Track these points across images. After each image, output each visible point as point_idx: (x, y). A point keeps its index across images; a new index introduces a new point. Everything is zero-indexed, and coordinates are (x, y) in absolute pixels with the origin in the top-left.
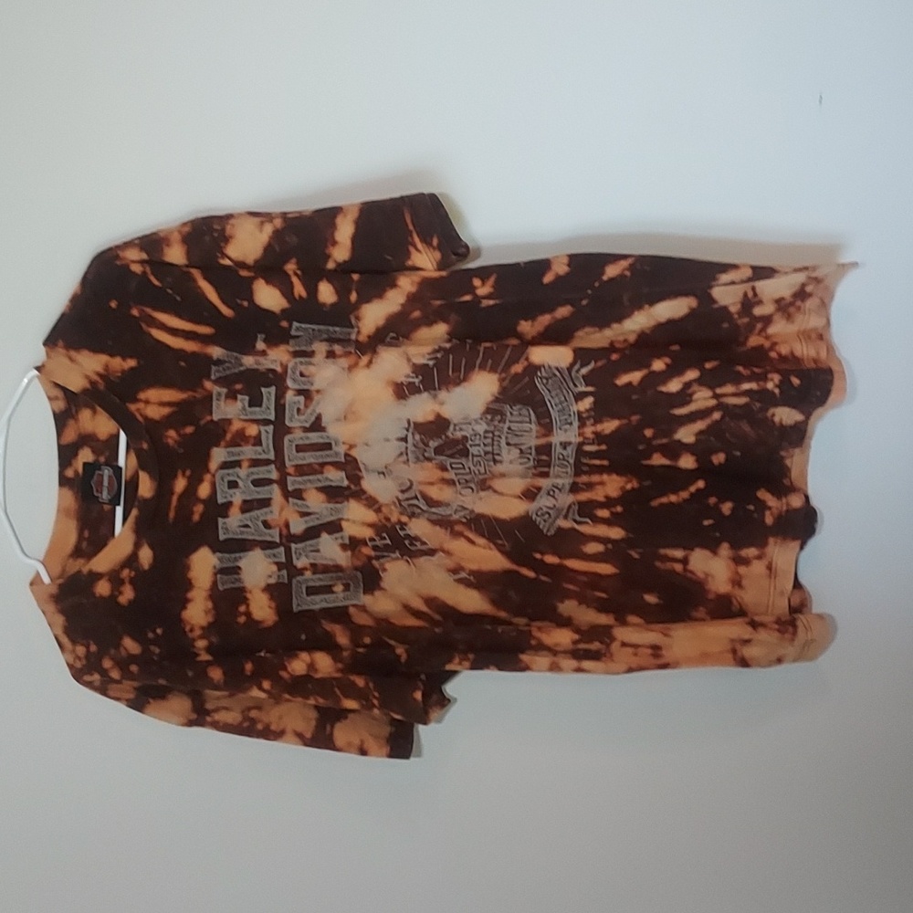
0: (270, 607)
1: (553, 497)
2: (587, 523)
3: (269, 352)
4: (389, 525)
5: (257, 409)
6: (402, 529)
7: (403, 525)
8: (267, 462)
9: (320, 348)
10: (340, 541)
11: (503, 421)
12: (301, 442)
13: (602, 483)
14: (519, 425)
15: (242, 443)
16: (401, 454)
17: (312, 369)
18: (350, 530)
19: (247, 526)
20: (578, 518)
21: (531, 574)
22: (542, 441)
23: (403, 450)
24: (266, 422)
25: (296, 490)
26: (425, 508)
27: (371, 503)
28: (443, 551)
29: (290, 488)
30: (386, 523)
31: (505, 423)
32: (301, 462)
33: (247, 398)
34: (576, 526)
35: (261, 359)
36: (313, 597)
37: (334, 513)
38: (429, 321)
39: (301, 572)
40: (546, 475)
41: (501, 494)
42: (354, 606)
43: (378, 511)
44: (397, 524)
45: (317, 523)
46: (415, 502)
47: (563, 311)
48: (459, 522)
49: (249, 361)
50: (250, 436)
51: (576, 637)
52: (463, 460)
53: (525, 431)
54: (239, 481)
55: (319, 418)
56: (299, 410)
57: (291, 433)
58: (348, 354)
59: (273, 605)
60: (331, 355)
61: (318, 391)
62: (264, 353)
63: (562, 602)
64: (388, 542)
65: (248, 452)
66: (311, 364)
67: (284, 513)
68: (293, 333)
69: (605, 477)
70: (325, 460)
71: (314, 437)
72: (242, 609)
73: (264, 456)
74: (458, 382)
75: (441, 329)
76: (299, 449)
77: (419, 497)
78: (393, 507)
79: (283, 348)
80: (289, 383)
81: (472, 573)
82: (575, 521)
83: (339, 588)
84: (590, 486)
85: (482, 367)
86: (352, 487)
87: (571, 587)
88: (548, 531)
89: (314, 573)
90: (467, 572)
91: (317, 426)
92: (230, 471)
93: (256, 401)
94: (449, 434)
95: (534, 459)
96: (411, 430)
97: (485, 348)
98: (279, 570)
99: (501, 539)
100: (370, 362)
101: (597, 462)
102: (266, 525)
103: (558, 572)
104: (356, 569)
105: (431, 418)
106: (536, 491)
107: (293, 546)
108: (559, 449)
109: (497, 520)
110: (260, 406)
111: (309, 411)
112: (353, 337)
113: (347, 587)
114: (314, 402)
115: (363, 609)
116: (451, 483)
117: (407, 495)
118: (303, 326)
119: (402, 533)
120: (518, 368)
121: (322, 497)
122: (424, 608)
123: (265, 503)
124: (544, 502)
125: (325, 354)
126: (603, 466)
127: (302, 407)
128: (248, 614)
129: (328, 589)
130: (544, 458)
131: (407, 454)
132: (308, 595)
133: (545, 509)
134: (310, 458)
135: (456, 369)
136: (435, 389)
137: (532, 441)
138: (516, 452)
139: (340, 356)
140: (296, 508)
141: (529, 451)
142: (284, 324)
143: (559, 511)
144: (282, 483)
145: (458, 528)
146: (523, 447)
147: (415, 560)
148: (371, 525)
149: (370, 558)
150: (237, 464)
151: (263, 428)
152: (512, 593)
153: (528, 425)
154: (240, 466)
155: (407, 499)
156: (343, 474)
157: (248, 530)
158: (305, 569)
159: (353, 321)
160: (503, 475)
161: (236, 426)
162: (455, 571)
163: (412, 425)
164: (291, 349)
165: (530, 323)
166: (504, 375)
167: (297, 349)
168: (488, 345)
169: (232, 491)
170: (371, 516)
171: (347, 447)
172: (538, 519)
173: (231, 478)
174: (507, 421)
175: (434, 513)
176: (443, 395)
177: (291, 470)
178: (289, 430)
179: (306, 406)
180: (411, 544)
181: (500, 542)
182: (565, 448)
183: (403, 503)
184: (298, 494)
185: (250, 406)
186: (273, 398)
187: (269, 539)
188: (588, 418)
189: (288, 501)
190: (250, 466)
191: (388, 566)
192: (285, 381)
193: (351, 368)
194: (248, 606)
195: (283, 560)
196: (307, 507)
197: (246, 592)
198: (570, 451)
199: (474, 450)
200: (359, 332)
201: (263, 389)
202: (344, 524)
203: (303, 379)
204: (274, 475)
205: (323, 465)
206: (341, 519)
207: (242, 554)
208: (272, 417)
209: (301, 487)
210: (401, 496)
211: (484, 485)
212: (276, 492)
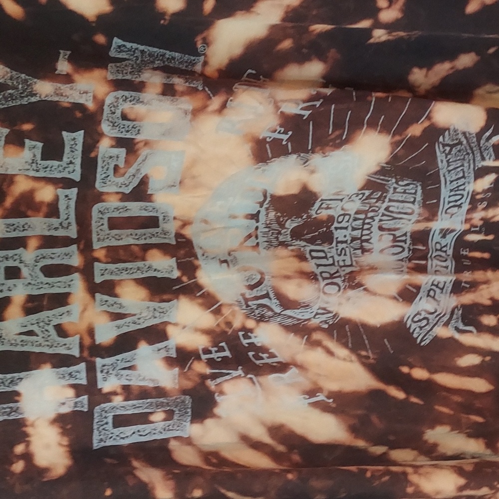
0: (61, 445)
1: (433, 297)
2: (470, 332)
3: (77, 77)
4: (230, 331)
5: (55, 163)
6: (246, 337)
7: (247, 332)
8: (66, 242)
9: (154, 80)
10: (164, 354)
11: (381, 199)
12: (116, 214)
13: (487, 282)
14: (401, 205)
15: (29, 213)
16: (250, 236)
17: (140, 109)
18: (179, 337)
19: (30, 333)
20: (461, 327)
21: (400, 395)
22: (421, 226)
23: (252, 230)
24: (67, 183)
25: (105, 282)
26: (278, 310)
27: (209, 301)
28: (296, 365)
29: (98, 279)
30: (227, 330)
31: (384, 202)
32: (114, 243)
33: (40, 145)
34: (457, 336)
35: (65, 88)
36: (122, 429)
37: (157, 314)
38: (300, 56)
39: (107, 397)
40: (422, 270)
41: (375, 294)
42: (175, 438)
43: (217, 312)
44: (241, 330)
45: (133, 328)
46: (264, 301)
47: (466, 60)
48: (318, 329)
49: (44, 89)
50: (42, 203)
51: (462, 481)
52: (325, 247)
53: (405, 213)
54: (21, 266)
55: (144, 182)
56: (116, 168)
57: (103, 201)
58: (192, 91)
59: (65, 441)
60: (168, 91)
61: (146, 143)
62: (68, 79)
63: (432, 427)
64: (227, 353)
65: (38, 225)
66: (139, 101)
67: (87, 314)
68: (113, 53)
69: (490, 274)
70: (149, 241)
71: (135, 209)
72: (19, 449)
73: (61, 233)
74: (339, 143)
75: (315, 69)
76: (114, 224)
77: (272, 295)
78: (237, 308)
79: (98, 73)
80: (105, 127)
81: (331, 395)
82: (457, 329)
83: (158, 416)
84: (474, 286)
85: (372, 125)
86: (185, 279)
87: (445, 410)
88: (422, 341)
89: (127, 399)
90: (326, 393)
91: (140, 192)
92: (10, 253)
93: (53, 151)
94: (313, 212)
95: (409, 250)
96: (265, 206)
97: (377, 98)
98: (78, 395)
99: (367, 351)
100: (224, 106)
101: (477, 254)
102: (61, 331)
103: (428, 389)
104: (185, 392)
105: (295, 190)
106: (415, 291)
107: (99, 362)
108: (437, 238)
109: (365, 326)
110: (60, 158)
111: (132, 170)
112: (198, 68)
113: (170, 415)
114: (140, 159)
115: (188, 441)
116: (312, 277)
117: (255, 293)
118: (129, 45)
119: (245, 342)
120: (416, 130)
121: (141, 293)
122: (267, 439)
123: (61, 300)
124: (423, 305)
125: (159, 89)
126: (483, 259)
127: (122, 164)
128: (28, 457)
129: (143, 418)
130: (421, 247)
131: (257, 237)
132: (115, 426)
133: (423, 315)
134: (128, 238)
135: (339, 125)
136: (307, 151)
137: (408, 225)
138: (387, 239)
139: (183, 94)
140: (105, 308)
141: (404, 238)
142: (101, 39)
143: (440, 317)
144: (87, 272)
145: (317, 336)
146: (398, 233)
147: (263, 379)
148: (207, 332)
149: (204, 377)
150: (20, 243)
151: (61, 192)
152: (374, 419)
153: (410, 205)
154: (25, 246)
155: (257, 298)
156: (172, 262)
157: (34, 338)
158: (115, 393)
159: (199, 45)
160: (373, 269)
161: (22, 186)
162: (311, 393)
163: (269, 199)
164: (110, 77)
165: (424, 71)
166: (397, 138)
167: (120, 77)
168: (379, 94)
169: (11, 282)
170: (207, 320)
171: (179, 223)
172: (414, 326)
173: (11, 263)
174: (387, 200)
175: (290, 317)
176: (316, 159)
177: (100, 254)
178: (99, 197)
179: (128, 163)
180: (258, 357)
181: (364, 353)
182: (444, 236)
183: (250, 303)
184: (109, 288)
185: (43, 158)
186: (79, 148)
187: (63, 351)
188: (482, 200)
189: (93, 297)
190: (40, 247)
191: (227, 387)
192: (99, 123)
193: (196, 113)
194: (28, 444)
195: (84, 382)
196: (121, 306)
197: (26, 426)
198: (450, 239)
199: (339, 235)
200: (205, 63)
201: (64, 134)
202: (170, 330)
203: (125, 122)
204: (76, 260)
205: (146, 248)
206: (166, 323)
207: (22, 375)
208: (77, 177)
209: (113, 277)
210: (249, 294)
211: (352, 281)
212: (77, 285)
